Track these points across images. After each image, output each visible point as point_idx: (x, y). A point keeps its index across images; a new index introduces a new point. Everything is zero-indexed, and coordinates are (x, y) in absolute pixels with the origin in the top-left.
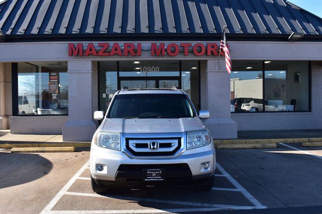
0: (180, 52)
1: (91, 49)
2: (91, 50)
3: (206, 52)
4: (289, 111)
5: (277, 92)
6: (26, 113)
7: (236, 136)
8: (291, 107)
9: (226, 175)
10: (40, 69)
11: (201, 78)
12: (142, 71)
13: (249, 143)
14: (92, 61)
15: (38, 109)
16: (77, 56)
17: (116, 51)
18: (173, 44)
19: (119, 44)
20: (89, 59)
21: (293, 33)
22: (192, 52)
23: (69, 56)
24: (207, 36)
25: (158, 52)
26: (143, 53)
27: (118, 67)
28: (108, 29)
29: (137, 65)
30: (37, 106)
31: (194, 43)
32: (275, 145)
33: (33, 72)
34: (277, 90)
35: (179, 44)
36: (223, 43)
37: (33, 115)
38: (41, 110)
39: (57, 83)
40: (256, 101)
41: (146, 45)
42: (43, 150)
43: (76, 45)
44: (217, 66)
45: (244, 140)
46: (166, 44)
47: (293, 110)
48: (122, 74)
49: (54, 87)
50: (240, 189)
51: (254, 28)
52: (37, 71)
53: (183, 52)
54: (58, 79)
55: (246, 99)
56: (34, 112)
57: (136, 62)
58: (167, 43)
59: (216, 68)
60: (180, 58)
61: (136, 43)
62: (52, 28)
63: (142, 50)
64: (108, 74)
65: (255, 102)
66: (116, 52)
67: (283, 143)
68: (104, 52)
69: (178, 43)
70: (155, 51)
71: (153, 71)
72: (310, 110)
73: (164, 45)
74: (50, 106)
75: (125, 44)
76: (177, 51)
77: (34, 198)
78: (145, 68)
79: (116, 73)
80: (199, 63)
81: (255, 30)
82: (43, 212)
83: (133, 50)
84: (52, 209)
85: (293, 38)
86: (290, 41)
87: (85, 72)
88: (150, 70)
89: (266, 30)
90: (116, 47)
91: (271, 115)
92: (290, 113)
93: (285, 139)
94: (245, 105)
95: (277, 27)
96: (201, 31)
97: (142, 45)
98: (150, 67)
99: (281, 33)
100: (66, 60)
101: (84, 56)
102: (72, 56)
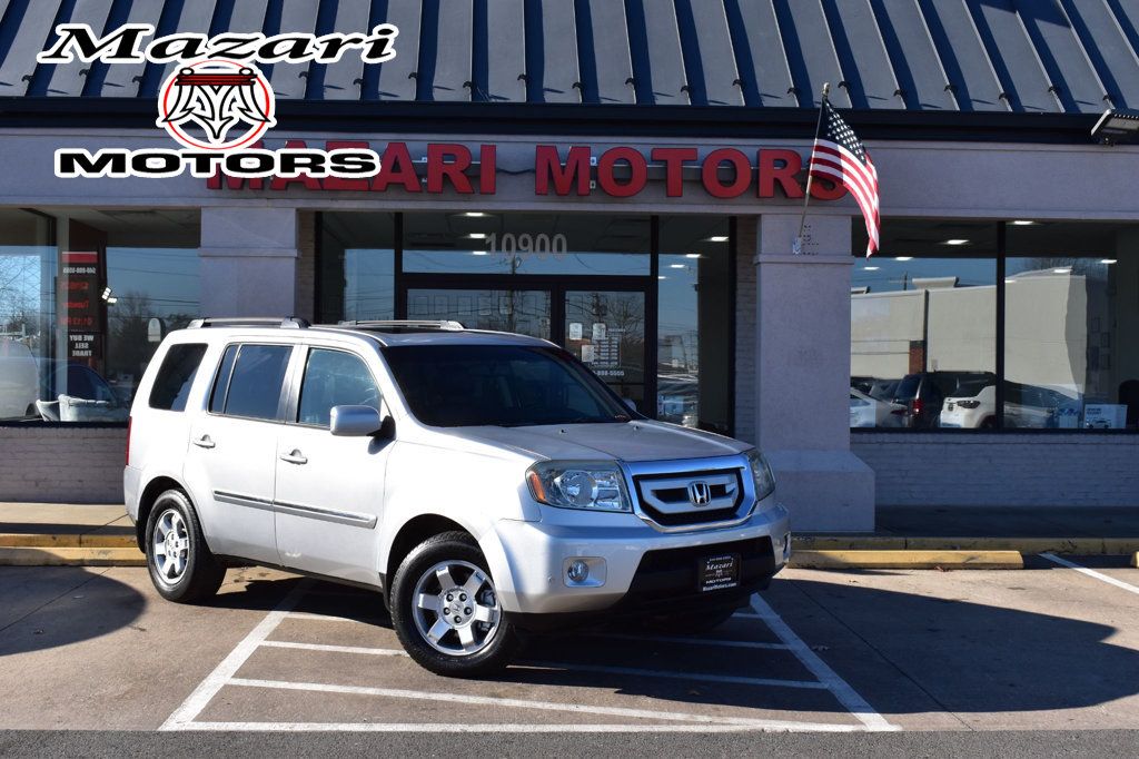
0: (648, 180)
3: (755, 183)
4: (1106, 431)
7: (869, 523)
8: (1115, 414)
9: (796, 645)
11: (739, 285)
12: (498, 247)
14: (301, 213)
15: (62, 398)
18: (622, 147)
19: (409, 145)
20: (288, 202)
21: (1108, 112)
22: (699, 181)
23: (209, 188)
24: (757, 120)
25: (563, 181)
26: (503, 181)
27: (398, 234)
29: (476, 225)
31: (705, 146)
32: (1016, 559)
35: (646, 151)
39: (94, 283)
41: (515, 149)
44: (800, 240)
45: (899, 540)
46: (594, 149)
47: (1123, 426)
48: (415, 262)
50: (830, 682)
52: (53, 240)
53: (662, 183)
54: (101, 265)
56: (42, 411)
58: (599, 147)
59: (796, 249)
60: (650, 204)
61: (474, 143)
63: (498, 171)
64: (353, 257)
66: (396, 177)
67: (1058, 554)
69: (644, 145)
70: (549, 176)
71: (542, 250)
73: (587, 151)
75: (431, 144)
76: (638, 178)
77: (127, 693)
78: (509, 240)
79: (390, 253)
80: (732, 225)
81: (955, 96)
82: (171, 725)
83: (462, 172)
84: (198, 719)
85: (1107, 131)
86: (1097, 143)
87: (270, 253)
88: (530, 246)
89: (1001, 96)
90: (396, 158)
91: (1029, 443)
92: (1111, 436)
93: (1066, 540)
94: (959, 404)
95: (1051, 85)
96: (737, 99)
97: (500, 149)
98: (527, 236)
99: (1063, 110)
100: (196, 203)
101: (268, 193)
102: (221, 188)
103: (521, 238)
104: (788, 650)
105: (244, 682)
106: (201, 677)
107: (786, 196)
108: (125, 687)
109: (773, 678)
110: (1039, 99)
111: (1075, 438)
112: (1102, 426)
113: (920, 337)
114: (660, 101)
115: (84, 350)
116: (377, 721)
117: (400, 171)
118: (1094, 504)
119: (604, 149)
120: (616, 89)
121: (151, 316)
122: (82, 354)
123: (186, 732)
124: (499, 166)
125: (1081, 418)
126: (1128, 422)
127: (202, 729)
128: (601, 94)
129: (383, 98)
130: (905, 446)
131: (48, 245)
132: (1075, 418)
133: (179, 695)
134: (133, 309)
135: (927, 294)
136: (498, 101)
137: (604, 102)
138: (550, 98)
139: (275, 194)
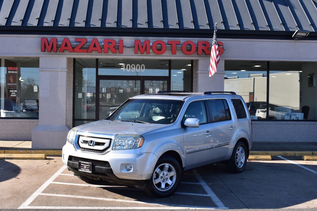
1: (66, 44)
3: (197, 50)
9: (203, 183)
14: (69, 59)
16: (51, 51)
17: (95, 46)
18: (159, 40)
19: (98, 39)
20: (65, 56)
21: (297, 31)
23: (42, 51)
24: (198, 33)
26: (125, 49)
27: (97, 64)
28: (86, 22)
31: (182, 40)
35: (166, 41)
41: (128, 40)
43: (49, 39)
46: (151, 41)
48: (103, 72)
50: (211, 194)
59: (209, 69)
61: (116, 39)
62: (22, 19)
63: (124, 47)
64: (85, 70)
67: (282, 156)
68: (81, 48)
70: (139, 48)
71: (138, 68)
73: (149, 42)
74: (14, 107)
75: (105, 39)
76: (164, 49)
77: (10, 197)
78: (128, 66)
79: (95, 69)
80: (192, 62)
81: (254, 26)
82: (21, 207)
83: (114, 47)
84: (29, 205)
85: (297, 36)
86: (294, 39)
87: (59, 70)
88: (134, 68)
89: (267, 26)
90: (95, 43)
91: (276, 124)
92: (299, 122)
93: (284, 152)
94: (261, 111)
95: (281, 23)
96: (192, 27)
97: (124, 40)
98: (134, 65)
99: (285, 30)
100: (38, 56)
101: (58, 53)
102: (45, 51)
103: (132, 65)
104: (200, 185)
105: (44, 194)
106: (32, 193)
107: (206, 54)
108: (10, 196)
109: (194, 193)
110: (278, 27)
111: (289, 122)
112: (297, 119)
113: (252, 91)
114: (170, 27)
115: (14, 94)
116: (80, 206)
118: (294, 141)
119: (154, 41)
120: (158, 24)
121: (35, 85)
122: (13, 96)
123: (25, 209)
124: (124, 45)
125: (291, 117)
126: (304, 118)
127: (30, 208)
128: (154, 25)
129: (92, 26)
132: (289, 117)
133: (25, 198)
134: (30, 82)
135: (254, 79)
136: (124, 27)
137: (154, 27)
138: (139, 26)
139: (61, 53)
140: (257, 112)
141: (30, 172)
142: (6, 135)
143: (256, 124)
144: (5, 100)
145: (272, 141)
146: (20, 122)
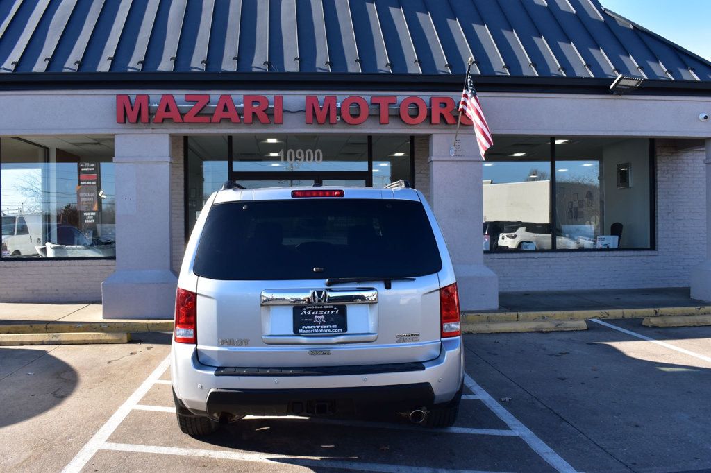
0: (369, 115)
1: (167, 106)
2: (167, 109)
3: (429, 116)
4: (608, 249)
5: (576, 209)
6: (23, 253)
7: (495, 305)
8: (612, 241)
9: (483, 396)
10: (53, 155)
11: (416, 175)
12: (285, 159)
13: (526, 320)
14: (171, 136)
15: (48, 245)
16: (137, 122)
17: (227, 113)
18: (354, 97)
20: (165, 131)
21: (620, 76)
22: (397, 116)
23: (119, 122)
24: (430, 81)
25: (321, 116)
26: (287, 117)
27: (230, 150)
28: (207, 63)
29: (274, 148)
30: (47, 239)
31: (401, 96)
32: (583, 325)
33: (36, 161)
34: (576, 204)
35: (368, 99)
36: (466, 96)
37: (36, 258)
38: (55, 248)
39: (95, 189)
40: (531, 227)
41: (294, 98)
42: (54, 339)
43: (133, 98)
44: (454, 148)
45: (514, 314)
46: (338, 98)
47: (616, 247)
48: (239, 166)
49: (87, 198)
50: (518, 430)
51: (534, 64)
52: (47, 160)
53: (376, 116)
54: (98, 180)
55: (509, 223)
56: (39, 252)
57: (270, 141)
58: (341, 96)
59: (452, 153)
60: (369, 128)
61: (270, 95)
62: (80, 59)
63: (284, 111)
64: (208, 166)
65: (527, 230)
66: (226, 115)
67: (600, 319)
68: (198, 114)
69: (367, 95)
70: (313, 114)
71: (309, 159)
72: (653, 247)
73: (334, 98)
74: (76, 239)
75: (245, 96)
76: (364, 114)
79: (226, 163)
83: (264, 111)
85: (619, 87)
86: (613, 94)
87: (155, 160)
88: (302, 157)
89: (560, 68)
90: (225, 104)
92: (611, 252)
93: (603, 311)
96: (417, 69)
97: (285, 99)
98: (301, 151)
99: (592, 76)
100: (111, 132)
101: (153, 125)
102: (125, 122)
103: (298, 151)
104: (479, 400)
105: (113, 444)
107: (446, 123)
111: (593, 254)
112: (605, 247)
117: (228, 111)
119: (344, 98)
124: (284, 108)
125: (595, 243)
126: (619, 245)
130: (505, 260)
131: (45, 162)
132: (592, 243)
140: (500, 237)
141: (91, 376)
142: (57, 292)
143: (534, 258)
144: (58, 225)
145: (564, 289)
146: (83, 266)
